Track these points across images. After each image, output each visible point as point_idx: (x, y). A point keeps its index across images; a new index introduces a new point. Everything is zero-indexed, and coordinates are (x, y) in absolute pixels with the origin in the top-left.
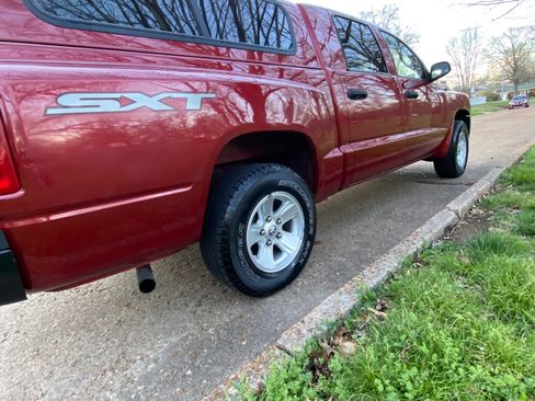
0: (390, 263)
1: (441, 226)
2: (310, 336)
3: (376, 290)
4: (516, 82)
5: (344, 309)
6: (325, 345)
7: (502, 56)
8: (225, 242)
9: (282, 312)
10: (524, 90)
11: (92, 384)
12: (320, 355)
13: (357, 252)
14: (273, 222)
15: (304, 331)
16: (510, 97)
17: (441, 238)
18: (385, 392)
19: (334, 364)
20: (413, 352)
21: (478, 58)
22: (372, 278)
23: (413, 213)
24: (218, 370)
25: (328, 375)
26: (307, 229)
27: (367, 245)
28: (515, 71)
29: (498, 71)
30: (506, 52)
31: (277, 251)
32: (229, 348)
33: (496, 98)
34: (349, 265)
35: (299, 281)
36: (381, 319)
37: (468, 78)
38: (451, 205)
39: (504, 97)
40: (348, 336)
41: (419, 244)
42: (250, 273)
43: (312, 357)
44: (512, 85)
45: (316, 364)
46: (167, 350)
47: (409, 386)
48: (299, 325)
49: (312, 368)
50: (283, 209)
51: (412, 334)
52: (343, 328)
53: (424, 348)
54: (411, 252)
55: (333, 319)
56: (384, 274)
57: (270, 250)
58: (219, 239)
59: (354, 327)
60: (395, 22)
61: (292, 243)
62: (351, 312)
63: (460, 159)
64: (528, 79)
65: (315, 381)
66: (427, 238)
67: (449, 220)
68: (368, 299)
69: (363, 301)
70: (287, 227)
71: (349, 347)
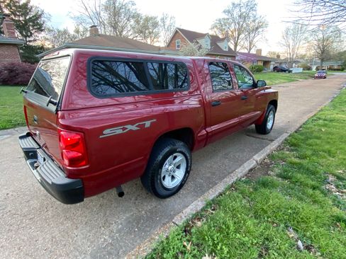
0: (220, 188)
1: (247, 169)
2: (185, 219)
3: (213, 200)
4: (322, 60)
5: (199, 209)
6: (190, 222)
7: (316, 42)
8: (153, 176)
9: (173, 206)
10: (326, 65)
11: (96, 232)
12: (188, 226)
13: (209, 178)
14: (173, 166)
15: (183, 217)
16: (317, 69)
17: (246, 175)
18: (209, 240)
19: (193, 230)
20: (221, 228)
21: (301, 43)
22: (212, 194)
23: (239, 156)
24: (148, 229)
25: (190, 234)
26: (187, 169)
27: (214, 174)
28: (322, 53)
29: (312, 52)
30: (319, 40)
31: (173, 177)
32: (152, 220)
33: (309, 69)
34: (205, 184)
35: (181, 191)
36: (212, 214)
37: (293, 55)
38: (255, 157)
39: (314, 68)
40: (199, 220)
41: (235, 179)
42: (161, 189)
43: (185, 227)
44: (319, 61)
45: (186, 230)
46: (126, 220)
47: (216, 239)
48: (181, 214)
49: (185, 231)
50: (177, 160)
51: (221, 221)
52: (198, 216)
53: (224, 227)
54: (230, 183)
55: (194, 212)
56: (217, 193)
57: (170, 178)
58: (150, 175)
59: (202, 216)
60: (254, 12)
61: (180, 174)
62: (202, 210)
63: (269, 125)
64: (329, 59)
65: (186, 236)
66: (239, 176)
67: (251, 166)
68: (209, 204)
69: (207, 205)
70: (178, 167)
71: (199, 224)
